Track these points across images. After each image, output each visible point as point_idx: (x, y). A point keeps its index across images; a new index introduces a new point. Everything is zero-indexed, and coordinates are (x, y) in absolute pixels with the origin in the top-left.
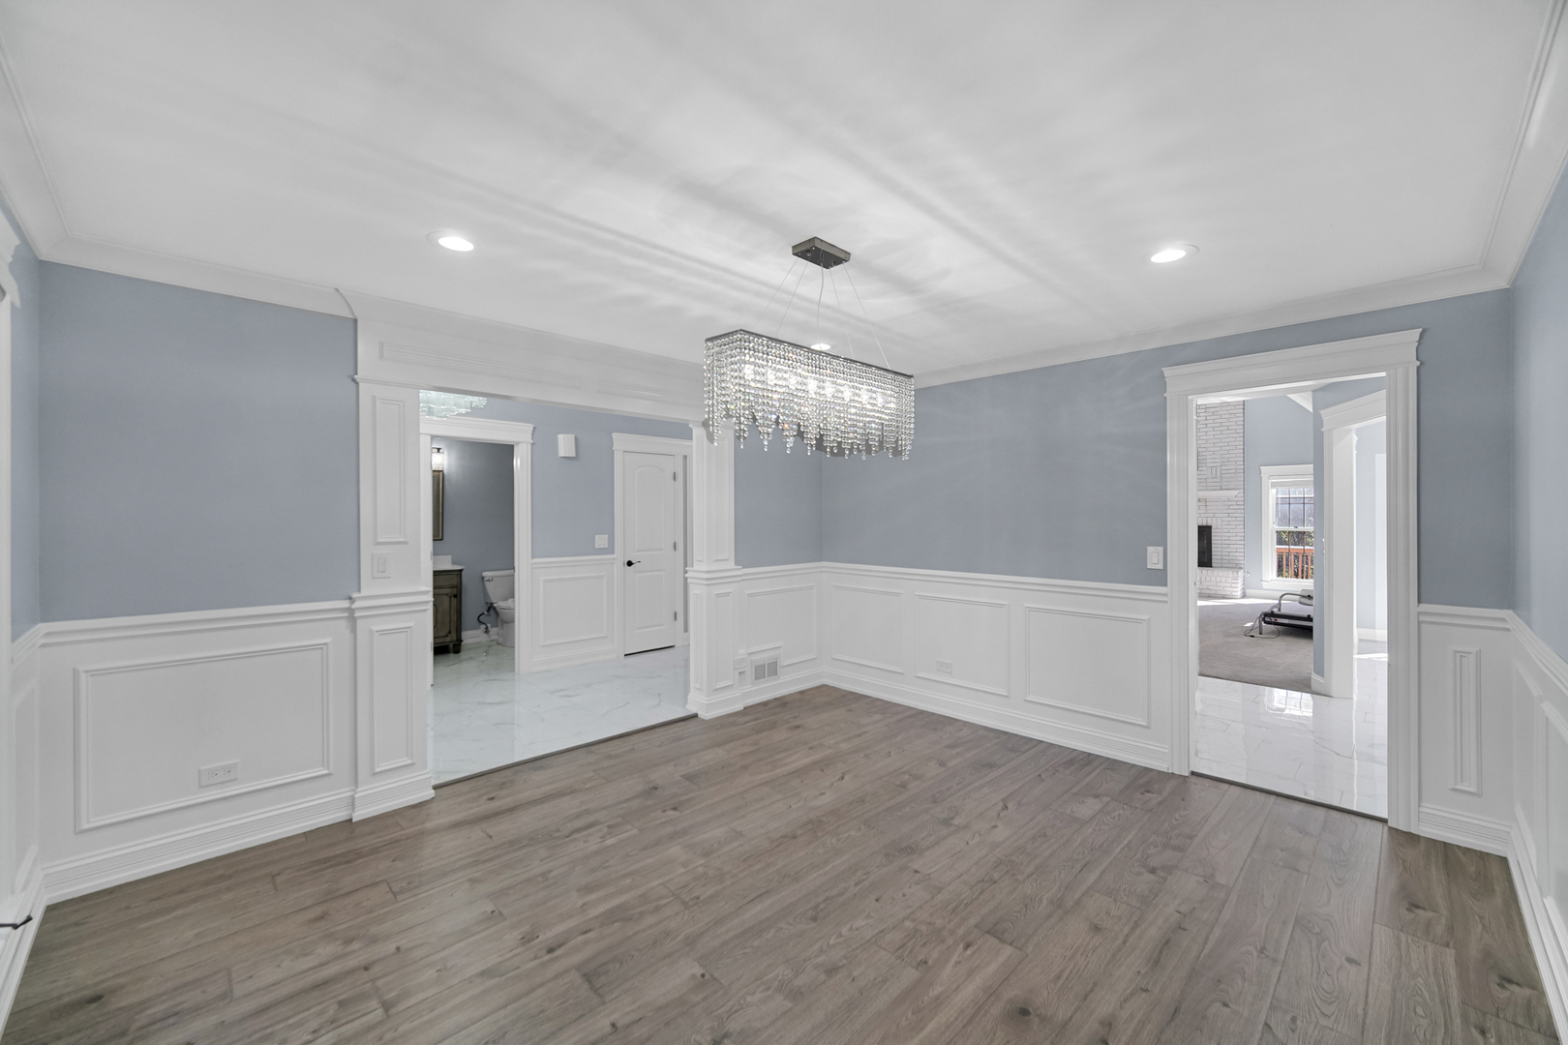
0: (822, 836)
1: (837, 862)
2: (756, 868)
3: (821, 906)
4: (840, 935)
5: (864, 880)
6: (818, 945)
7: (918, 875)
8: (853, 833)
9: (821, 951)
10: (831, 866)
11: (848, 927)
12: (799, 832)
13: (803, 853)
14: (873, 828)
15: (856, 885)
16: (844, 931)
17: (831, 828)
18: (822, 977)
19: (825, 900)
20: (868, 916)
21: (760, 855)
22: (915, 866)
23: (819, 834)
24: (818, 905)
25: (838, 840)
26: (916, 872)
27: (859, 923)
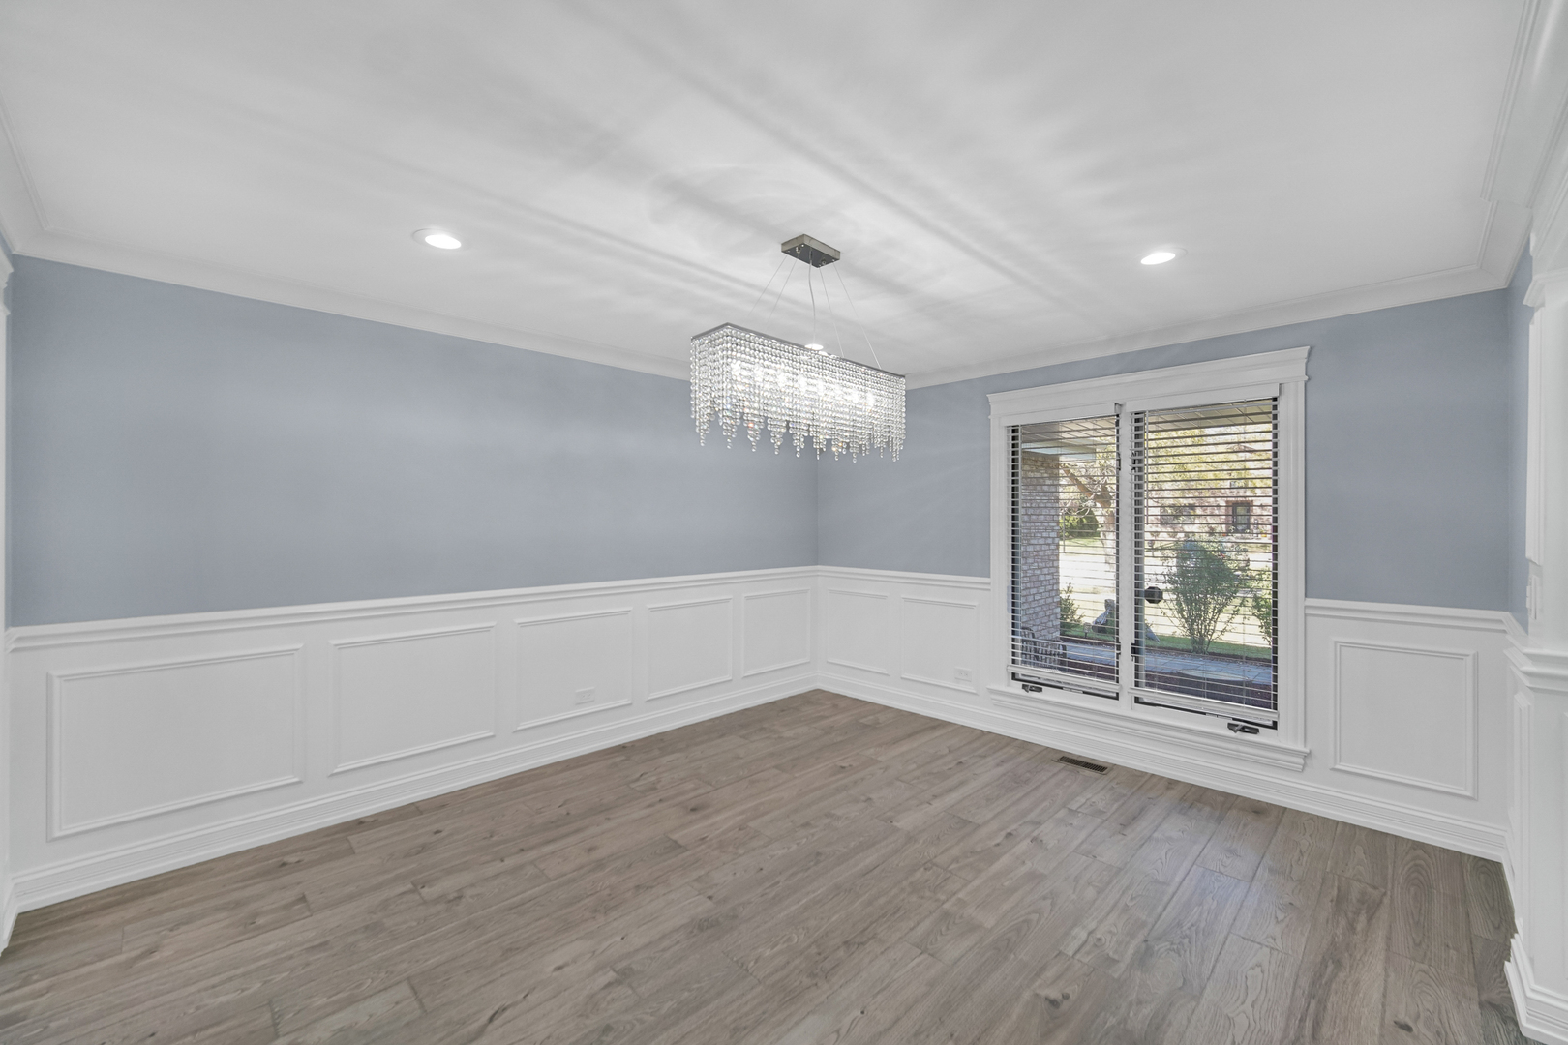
0: (810, 946)
1: (793, 908)
2: (882, 900)
3: (812, 864)
4: (798, 844)
5: (768, 888)
6: (815, 838)
7: (710, 894)
8: (768, 952)
9: (813, 835)
10: (801, 903)
11: (791, 850)
12: (841, 953)
13: (834, 919)
14: (737, 962)
15: (778, 883)
16: (794, 847)
17: (797, 962)
18: (812, 822)
19: (809, 868)
20: (772, 857)
21: (883, 916)
22: (709, 903)
23: (814, 950)
24: (815, 864)
25: (789, 940)
26: (710, 898)
27: (780, 852)
